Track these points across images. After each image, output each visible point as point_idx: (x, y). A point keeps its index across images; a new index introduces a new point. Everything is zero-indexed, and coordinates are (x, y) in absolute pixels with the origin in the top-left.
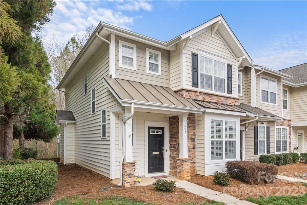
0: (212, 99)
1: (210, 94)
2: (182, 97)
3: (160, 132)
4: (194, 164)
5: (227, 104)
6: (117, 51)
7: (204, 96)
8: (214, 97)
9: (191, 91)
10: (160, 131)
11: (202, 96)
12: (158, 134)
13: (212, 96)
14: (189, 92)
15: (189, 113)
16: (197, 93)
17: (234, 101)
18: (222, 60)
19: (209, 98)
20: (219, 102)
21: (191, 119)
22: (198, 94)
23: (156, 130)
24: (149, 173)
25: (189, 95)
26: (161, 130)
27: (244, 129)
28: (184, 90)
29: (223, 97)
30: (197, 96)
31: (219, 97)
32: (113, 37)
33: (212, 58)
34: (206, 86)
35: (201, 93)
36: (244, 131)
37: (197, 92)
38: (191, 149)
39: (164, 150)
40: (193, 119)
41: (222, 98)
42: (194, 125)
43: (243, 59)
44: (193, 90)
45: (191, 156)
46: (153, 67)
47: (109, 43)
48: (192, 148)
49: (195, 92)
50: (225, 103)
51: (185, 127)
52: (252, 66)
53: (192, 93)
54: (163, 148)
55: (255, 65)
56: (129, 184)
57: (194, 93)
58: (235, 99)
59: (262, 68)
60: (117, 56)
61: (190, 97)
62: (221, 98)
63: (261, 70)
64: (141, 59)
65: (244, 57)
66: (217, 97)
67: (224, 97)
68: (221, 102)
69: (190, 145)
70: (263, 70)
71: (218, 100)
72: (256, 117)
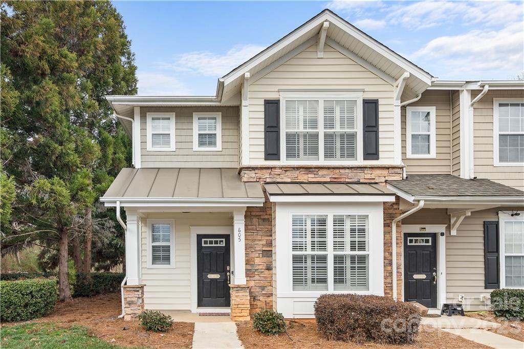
0: (317, 176)
1: (311, 168)
2: (241, 181)
3: (221, 243)
4: (269, 296)
5: (361, 181)
6: (143, 129)
7: (296, 173)
8: (321, 173)
9: (261, 168)
10: (222, 241)
11: (288, 173)
12: (219, 245)
13: (317, 170)
14: (256, 171)
15: (247, 207)
16: (276, 170)
17: (385, 172)
18: (351, 96)
19: (309, 175)
20: (339, 180)
21: (262, 217)
22: (278, 171)
23: (213, 240)
24: (198, 306)
25: (257, 175)
26: (224, 240)
27: (444, 231)
28: (244, 168)
29: (348, 168)
30: (275, 176)
31: (337, 171)
32: (137, 112)
33: (316, 98)
34: (305, 154)
35: (286, 169)
36: (442, 234)
37: (275, 168)
38: (263, 271)
39: (229, 271)
40: (266, 217)
41: (347, 171)
42: (270, 227)
43: (404, 79)
44: (264, 166)
45: (262, 282)
46: (207, 139)
47: (132, 120)
48: (264, 268)
49: (271, 168)
50: (355, 180)
51: (239, 231)
52: (461, 86)
53: (264, 171)
54: (228, 269)
55: (467, 82)
56: (130, 316)
57: (269, 171)
58: (388, 168)
59: (479, 84)
60: (144, 136)
61: (260, 179)
62: (342, 171)
63: (481, 89)
64: (184, 132)
65: (406, 75)
66: (332, 170)
67: (351, 168)
68: (342, 180)
69: (259, 262)
70: (487, 88)
71: (333, 176)
72: (419, 201)
